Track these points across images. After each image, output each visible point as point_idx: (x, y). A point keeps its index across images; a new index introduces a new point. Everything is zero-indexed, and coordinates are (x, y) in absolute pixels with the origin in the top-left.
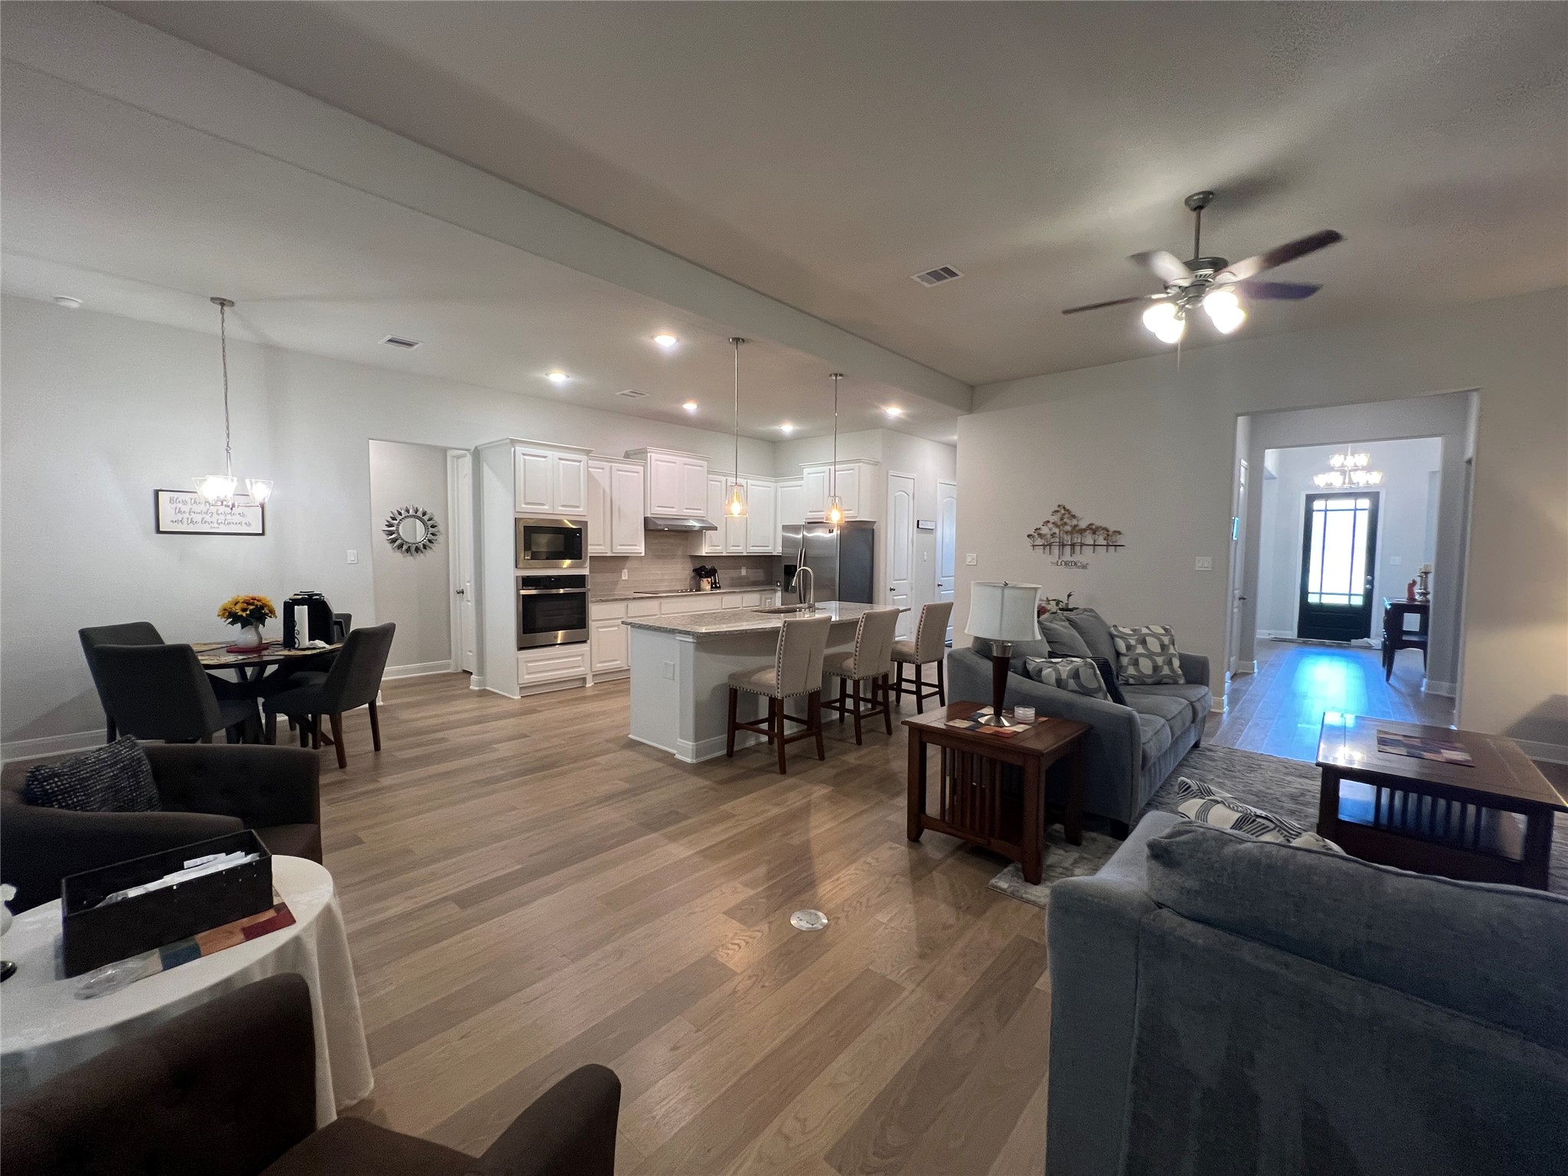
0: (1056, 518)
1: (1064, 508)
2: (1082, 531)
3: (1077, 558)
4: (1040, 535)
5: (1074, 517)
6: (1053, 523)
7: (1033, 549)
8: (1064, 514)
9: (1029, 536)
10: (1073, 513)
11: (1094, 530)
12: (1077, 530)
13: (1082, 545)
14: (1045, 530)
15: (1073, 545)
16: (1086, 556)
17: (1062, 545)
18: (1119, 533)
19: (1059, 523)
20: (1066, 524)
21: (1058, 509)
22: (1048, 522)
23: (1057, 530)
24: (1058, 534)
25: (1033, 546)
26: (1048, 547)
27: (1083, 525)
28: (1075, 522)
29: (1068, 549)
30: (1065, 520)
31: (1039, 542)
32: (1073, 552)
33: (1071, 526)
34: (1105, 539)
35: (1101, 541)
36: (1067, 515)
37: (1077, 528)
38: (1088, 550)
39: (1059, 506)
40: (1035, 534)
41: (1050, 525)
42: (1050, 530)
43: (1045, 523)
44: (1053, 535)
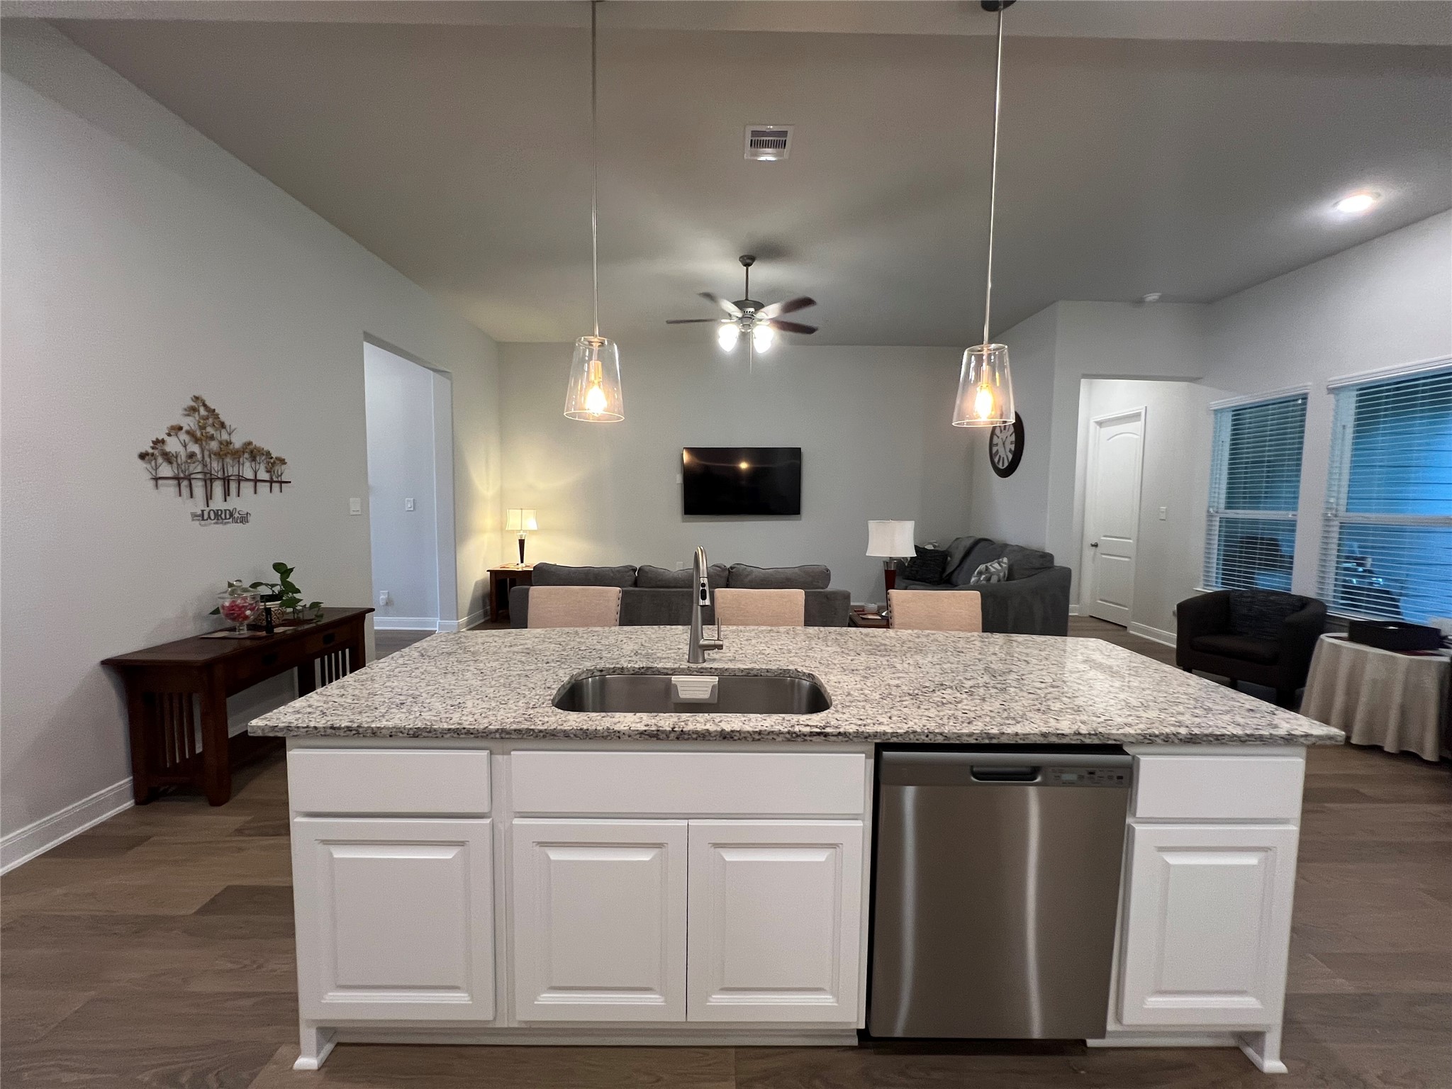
0: (189, 423)
1: (205, 405)
2: (237, 455)
3: (233, 503)
4: (168, 458)
5: (223, 425)
6: (188, 432)
7: (157, 486)
8: (206, 418)
9: (143, 456)
10: (222, 418)
11: (254, 453)
12: (226, 452)
13: (240, 479)
14: (173, 445)
15: (226, 481)
16: (244, 500)
17: (209, 480)
18: (283, 462)
19: (198, 434)
20: (212, 438)
21: (193, 404)
22: (180, 428)
23: (195, 448)
24: (199, 456)
25: (156, 479)
26: (185, 483)
27: (237, 442)
28: (225, 436)
29: (218, 488)
30: (210, 430)
31: (166, 470)
32: (227, 493)
33: (221, 443)
34: (267, 472)
35: (263, 475)
36: (210, 421)
37: (231, 447)
38: (247, 488)
39: (196, 399)
40: (156, 452)
41: (184, 436)
42: (185, 446)
43: (173, 428)
44: (192, 456)
